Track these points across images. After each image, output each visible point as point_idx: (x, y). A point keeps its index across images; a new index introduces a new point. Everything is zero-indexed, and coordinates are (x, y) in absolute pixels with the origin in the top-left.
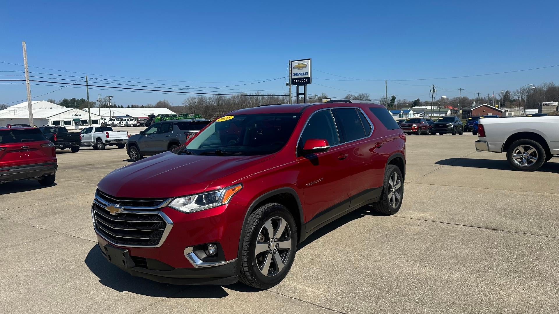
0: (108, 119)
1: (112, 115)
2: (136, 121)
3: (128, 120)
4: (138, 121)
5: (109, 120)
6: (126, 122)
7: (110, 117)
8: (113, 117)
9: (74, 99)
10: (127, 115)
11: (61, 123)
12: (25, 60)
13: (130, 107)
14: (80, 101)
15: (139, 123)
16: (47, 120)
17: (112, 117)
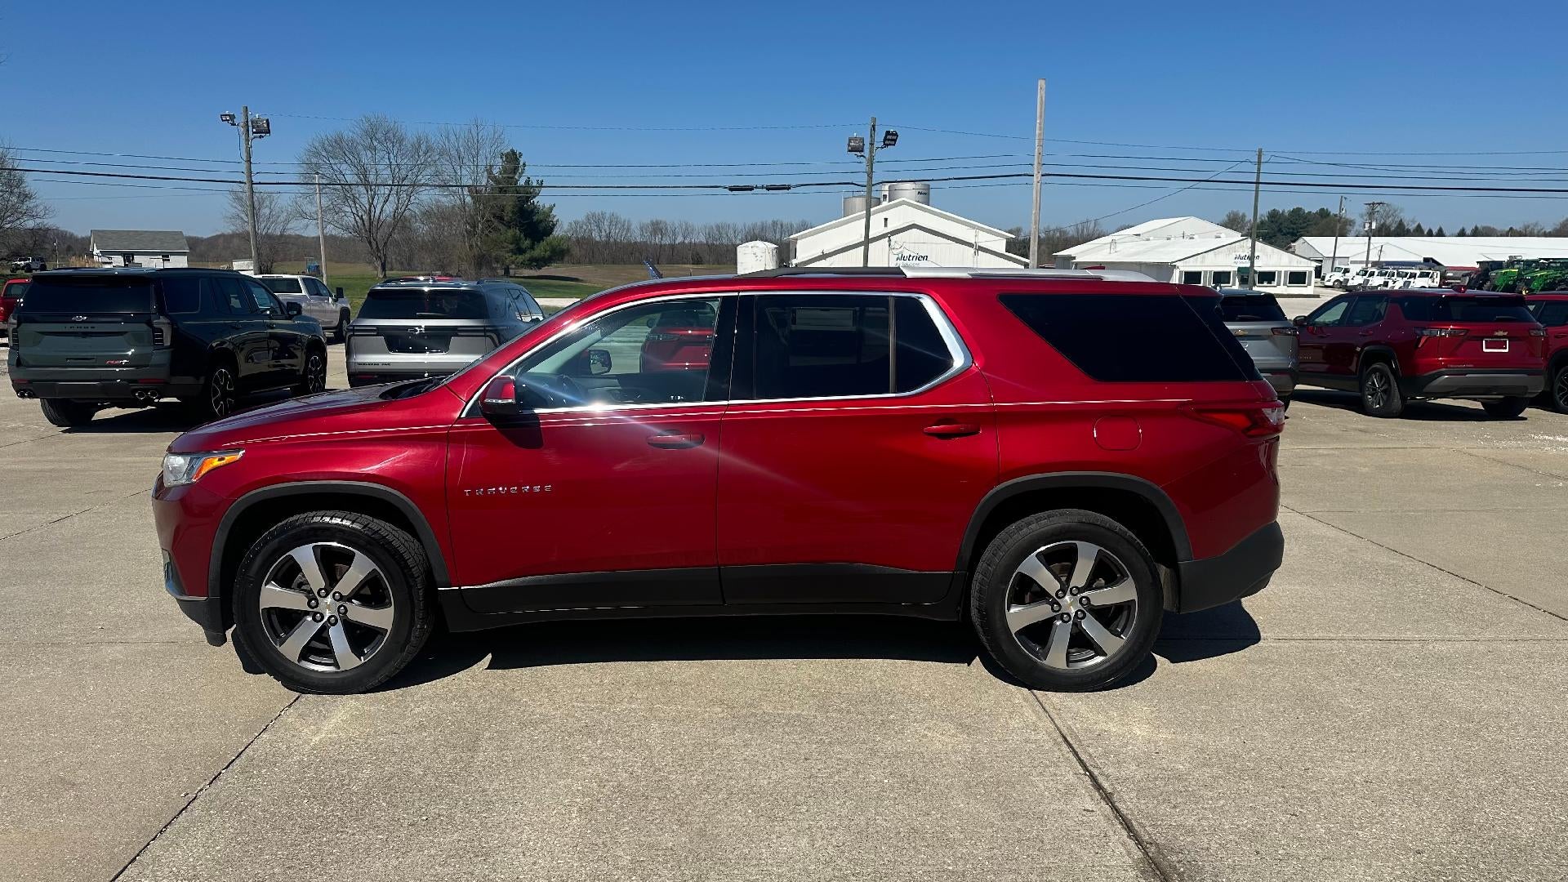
0: (1355, 269)
1: (1374, 258)
2: (1438, 280)
3: (1413, 276)
4: (1443, 277)
5: (1358, 274)
6: (1405, 279)
7: (1367, 262)
8: (1374, 264)
9: (1299, 209)
10: (1426, 260)
11: (1205, 277)
12: (1040, 124)
13: (1468, 232)
14: (1314, 214)
15: (1448, 284)
16: (1169, 267)
17: (1370, 265)
